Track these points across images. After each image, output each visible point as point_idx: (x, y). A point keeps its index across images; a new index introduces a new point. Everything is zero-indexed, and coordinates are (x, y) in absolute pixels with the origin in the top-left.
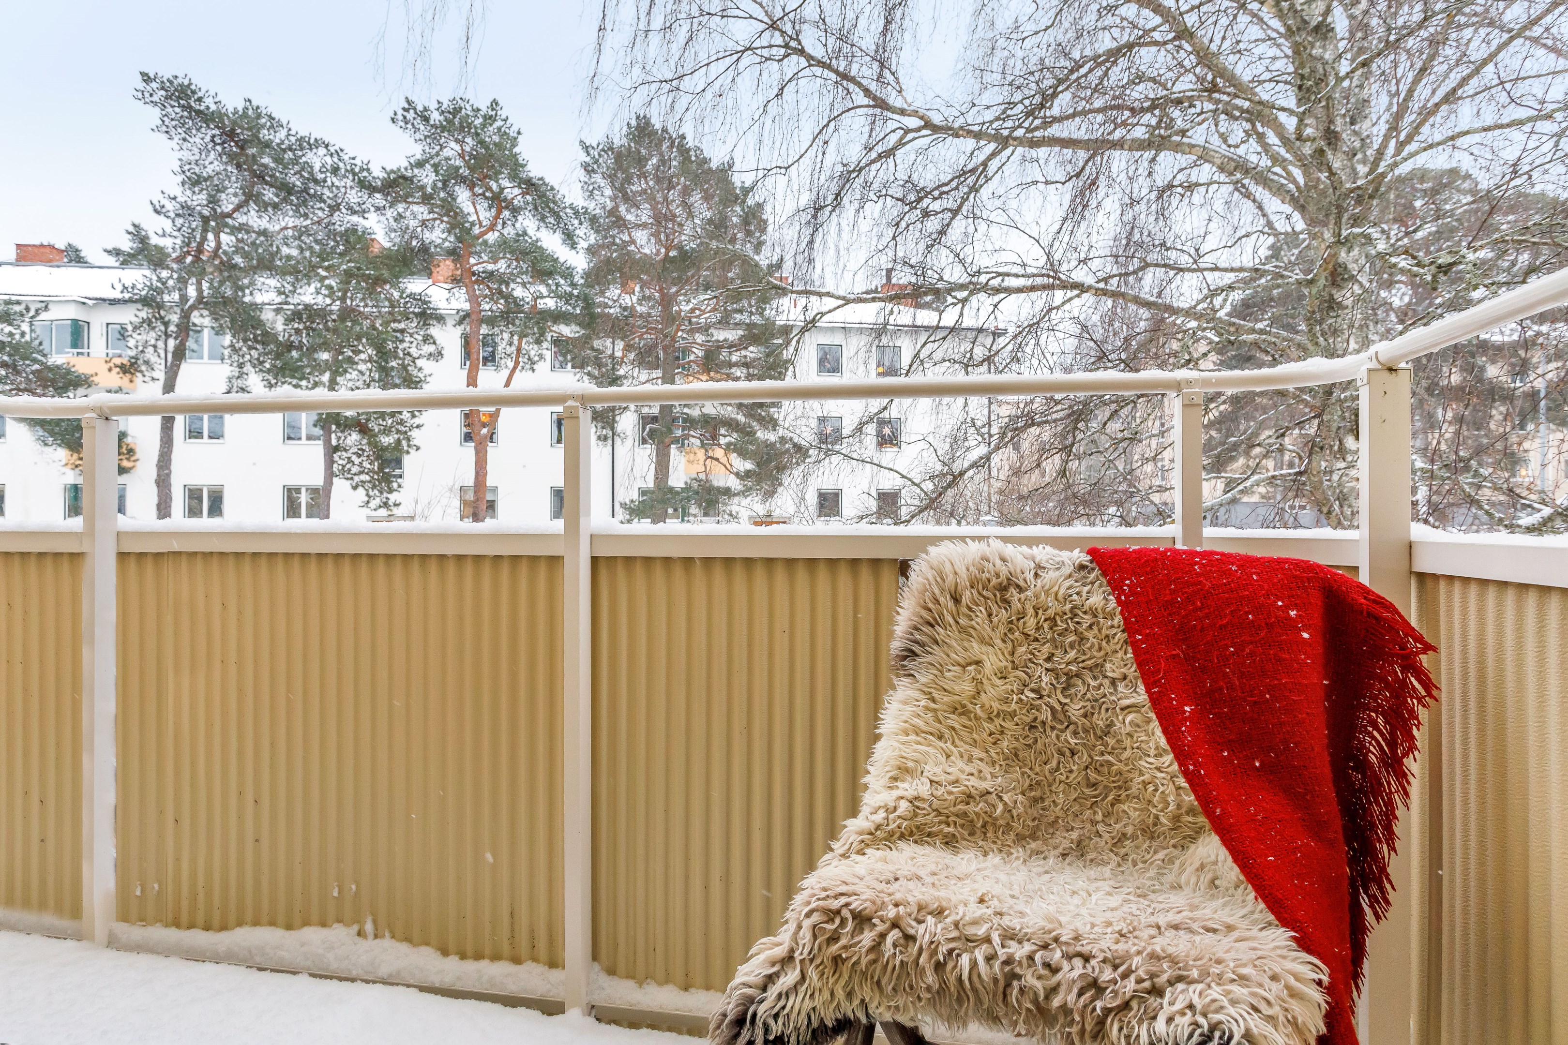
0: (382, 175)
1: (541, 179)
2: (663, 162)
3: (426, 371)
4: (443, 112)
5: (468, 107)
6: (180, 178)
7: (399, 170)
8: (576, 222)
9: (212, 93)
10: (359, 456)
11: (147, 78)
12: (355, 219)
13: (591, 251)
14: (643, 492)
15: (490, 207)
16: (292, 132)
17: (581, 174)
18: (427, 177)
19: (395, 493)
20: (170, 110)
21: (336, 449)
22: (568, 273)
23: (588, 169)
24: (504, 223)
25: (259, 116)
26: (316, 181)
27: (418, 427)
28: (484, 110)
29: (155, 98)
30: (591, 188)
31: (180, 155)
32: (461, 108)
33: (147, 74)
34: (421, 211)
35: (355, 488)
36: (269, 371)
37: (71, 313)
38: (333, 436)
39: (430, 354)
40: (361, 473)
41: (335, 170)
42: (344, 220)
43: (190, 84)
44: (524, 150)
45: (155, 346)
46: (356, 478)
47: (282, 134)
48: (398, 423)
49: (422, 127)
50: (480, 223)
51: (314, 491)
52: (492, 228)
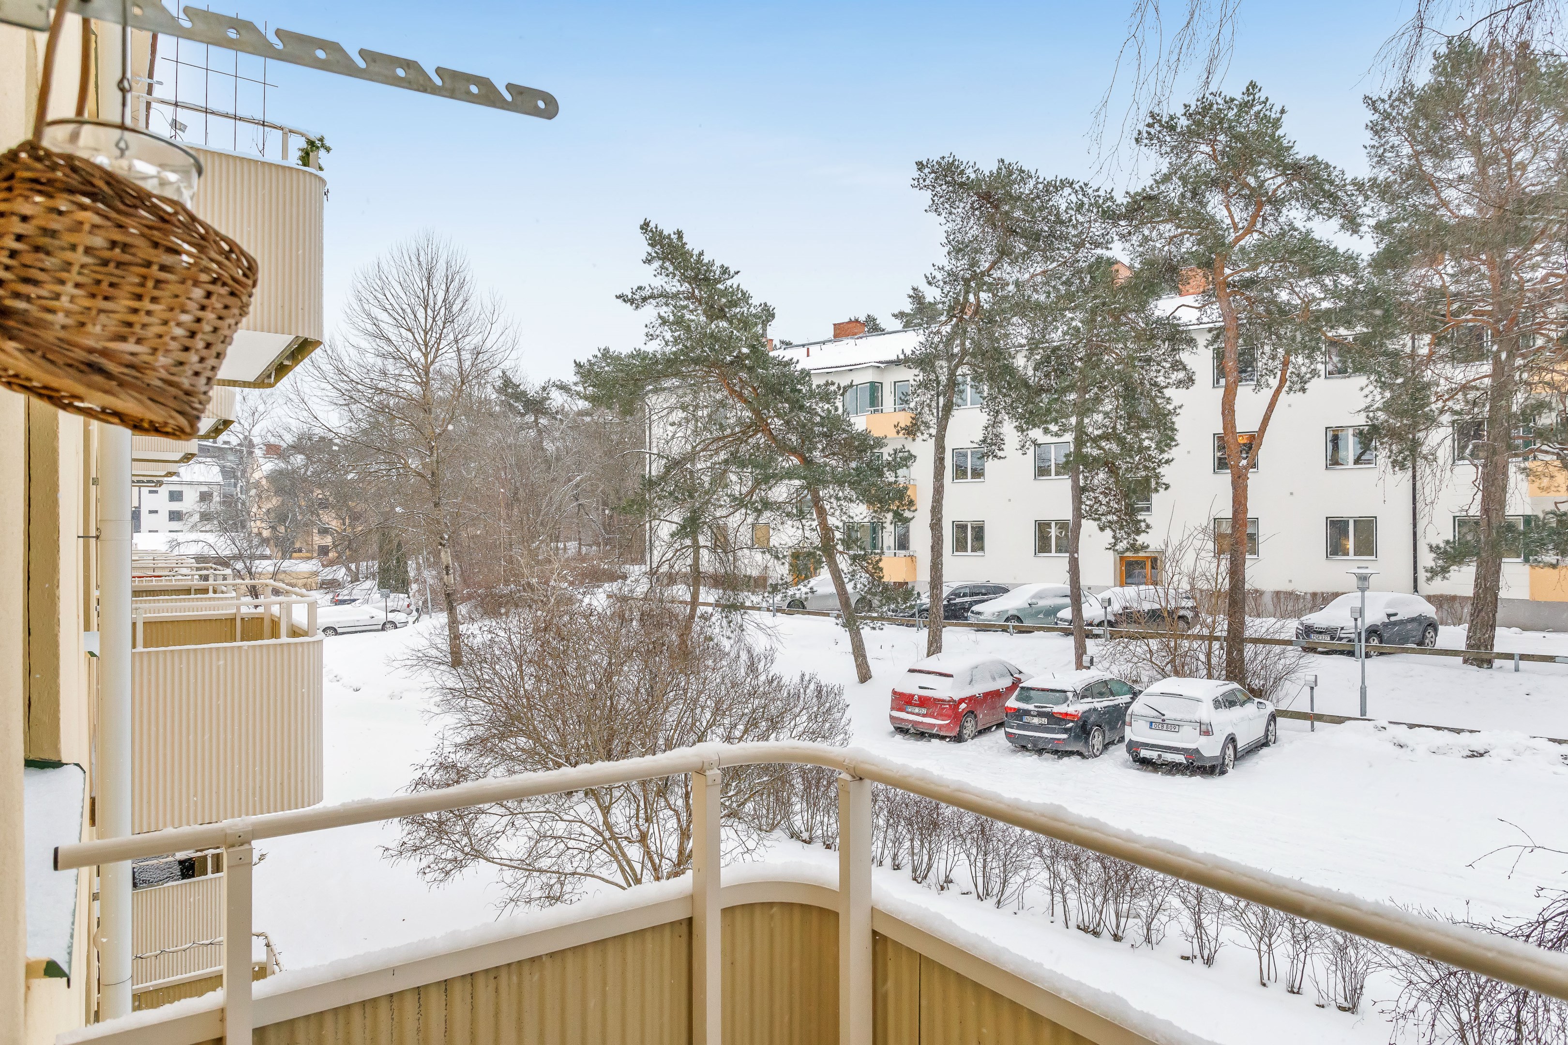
0: (1125, 201)
1: (1314, 157)
2: (1490, 89)
3: (1175, 403)
4: (1191, 115)
5: (1220, 101)
6: (946, 249)
7: (1144, 190)
8: (1361, 199)
9: (971, 164)
10: (1106, 495)
11: (920, 166)
12: (1099, 251)
13: (1381, 228)
14: (1461, 522)
15: (1246, 206)
16: (1040, 180)
17: (1368, 138)
18: (1174, 191)
19: (1143, 535)
20: (938, 189)
21: (1084, 490)
22: (1349, 264)
23: (1377, 130)
24: (1265, 219)
25: (1011, 173)
26: (1062, 223)
27: (1168, 462)
28: (1239, 97)
29: (928, 182)
30: (1381, 151)
31: (945, 228)
32: (1211, 105)
33: (921, 163)
34: (1168, 229)
35: (1102, 529)
36: (1022, 417)
37: (869, 376)
38: (1081, 477)
39: (1180, 382)
40: (1109, 513)
41: (1080, 207)
42: (1087, 255)
43: (954, 161)
44: (1288, 131)
45: (929, 406)
46: (1103, 518)
47: (1032, 183)
48: (1145, 460)
49: (1168, 139)
50: (1235, 225)
51: (1062, 525)
52: (1249, 231)
